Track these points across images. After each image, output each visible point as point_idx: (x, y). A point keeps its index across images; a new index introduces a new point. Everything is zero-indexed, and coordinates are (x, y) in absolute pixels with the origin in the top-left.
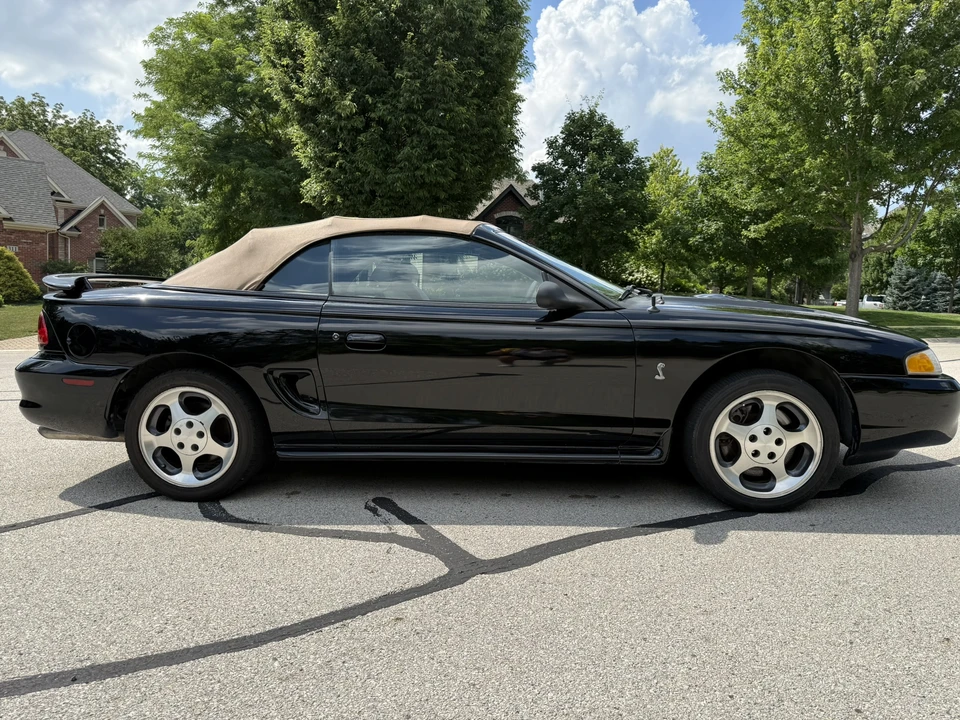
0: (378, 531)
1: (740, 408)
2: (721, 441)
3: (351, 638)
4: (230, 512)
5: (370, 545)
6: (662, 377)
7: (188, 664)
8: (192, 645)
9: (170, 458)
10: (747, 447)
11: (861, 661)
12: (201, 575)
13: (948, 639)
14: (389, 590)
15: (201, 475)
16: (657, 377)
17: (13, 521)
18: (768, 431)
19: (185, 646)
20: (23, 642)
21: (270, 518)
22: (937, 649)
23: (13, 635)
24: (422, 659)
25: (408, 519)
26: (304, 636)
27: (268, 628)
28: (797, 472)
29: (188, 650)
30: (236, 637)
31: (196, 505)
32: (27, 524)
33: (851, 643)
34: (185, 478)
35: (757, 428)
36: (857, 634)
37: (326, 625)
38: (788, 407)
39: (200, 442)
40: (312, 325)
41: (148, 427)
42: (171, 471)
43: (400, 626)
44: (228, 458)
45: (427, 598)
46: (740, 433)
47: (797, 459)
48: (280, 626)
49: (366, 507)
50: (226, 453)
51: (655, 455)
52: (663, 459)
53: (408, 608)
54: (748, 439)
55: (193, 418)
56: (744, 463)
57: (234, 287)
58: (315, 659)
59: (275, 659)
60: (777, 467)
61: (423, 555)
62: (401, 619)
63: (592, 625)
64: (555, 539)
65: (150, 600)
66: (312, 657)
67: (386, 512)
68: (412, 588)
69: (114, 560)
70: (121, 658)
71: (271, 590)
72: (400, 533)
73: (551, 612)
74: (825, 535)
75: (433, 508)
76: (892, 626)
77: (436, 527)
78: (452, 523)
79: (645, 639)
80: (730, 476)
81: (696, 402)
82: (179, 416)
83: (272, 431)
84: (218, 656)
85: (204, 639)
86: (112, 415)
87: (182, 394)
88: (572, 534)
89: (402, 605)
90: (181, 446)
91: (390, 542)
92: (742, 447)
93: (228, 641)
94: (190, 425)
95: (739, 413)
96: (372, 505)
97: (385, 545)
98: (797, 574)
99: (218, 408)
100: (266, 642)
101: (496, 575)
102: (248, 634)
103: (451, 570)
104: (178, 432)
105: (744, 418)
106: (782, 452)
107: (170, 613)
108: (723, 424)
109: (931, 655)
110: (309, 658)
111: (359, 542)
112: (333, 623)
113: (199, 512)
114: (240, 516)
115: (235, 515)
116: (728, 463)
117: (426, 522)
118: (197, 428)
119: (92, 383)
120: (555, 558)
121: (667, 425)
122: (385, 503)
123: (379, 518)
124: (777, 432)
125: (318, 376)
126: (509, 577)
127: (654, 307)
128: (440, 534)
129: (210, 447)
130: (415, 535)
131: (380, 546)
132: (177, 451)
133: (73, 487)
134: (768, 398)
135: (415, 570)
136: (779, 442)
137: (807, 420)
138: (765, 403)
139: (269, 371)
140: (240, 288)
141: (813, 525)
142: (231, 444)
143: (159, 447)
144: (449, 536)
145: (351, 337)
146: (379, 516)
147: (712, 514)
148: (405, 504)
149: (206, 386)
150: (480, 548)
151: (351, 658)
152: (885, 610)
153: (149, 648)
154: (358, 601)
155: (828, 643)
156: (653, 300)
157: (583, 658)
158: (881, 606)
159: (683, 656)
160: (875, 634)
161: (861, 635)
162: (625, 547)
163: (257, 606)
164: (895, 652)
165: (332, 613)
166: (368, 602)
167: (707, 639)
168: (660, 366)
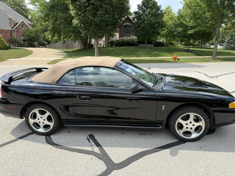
0: (89, 150)
1: (184, 116)
2: (179, 124)
4: (53, 140)
5: (87, 156)
6: (164, 109)
9: (37, 125)
10: (185, 126)
15: (46, 129)
16: (162, 109)
18: (191, 123)
21: (63, 143)
25: (98, 145)
28: (198, 132)
31: (44, 137)
34: (41, 130)
35: (188, 122)
39: (44, 122)
41: (31, 118)
42: (38, 128)
44: (52, 125)
46: (183, 123)
47: (198, 129)
49: (87, 139)
51: (161, 127)
52: (163, 128)
56: (184, 129)
57: (50, 82)
60: (192, 131)
61: (100, 161)
64: (134, 154)
67: (92, 141)
69: (23, 162)
72: (95, 151)
75: (104, 139)
77: (104, 148)
78: (109, 146)
80: (180, 133)
81: (172, 114)
82: (38, 115)
83: (62, 119)
87: (39, 110)
90: (40, 122)
94: (41, 117)
96: (89, 137)
97: (91, 156)
99: (48, 114)
101: (119, 170)
103: (107, 168)
104: (39, 119)
105: (185, 118)
106: (194, 128)
113: (45, 140)
114: (55, 142)
115: (54, 142)
116: (180, 129)
117: (102, 146)
118: (43, 118)
119: (15, 107)
120: (134, 163)
121: (164, 121)
122: (92, 137)
123: (90, 144)
124: (194, 123)
125: (73, 107)
126: (122, 171)
127: (163, 90)
128: (105, 151)
129: (47, 123)
130: (99, 152)
131: (90, 156)
132: (39, 123)
133: (14, 129)
134: (192, 114)
135: (98, 168)
136: (193, 125)
137: (201, 120)
138: (190, 115)
139: (60, 105)
140: (52, 82)
141: (201, 148)
142: (52, 122)
143: (34, 122)
144: (107, 152)
145: (82, 97)
146: (90, 142)
147: (175, 142)
148: (97, 137)
149: (45, 108)
150: (115, 158)
156: (162, 88)
162: (152, 157)
168: (163, 106)
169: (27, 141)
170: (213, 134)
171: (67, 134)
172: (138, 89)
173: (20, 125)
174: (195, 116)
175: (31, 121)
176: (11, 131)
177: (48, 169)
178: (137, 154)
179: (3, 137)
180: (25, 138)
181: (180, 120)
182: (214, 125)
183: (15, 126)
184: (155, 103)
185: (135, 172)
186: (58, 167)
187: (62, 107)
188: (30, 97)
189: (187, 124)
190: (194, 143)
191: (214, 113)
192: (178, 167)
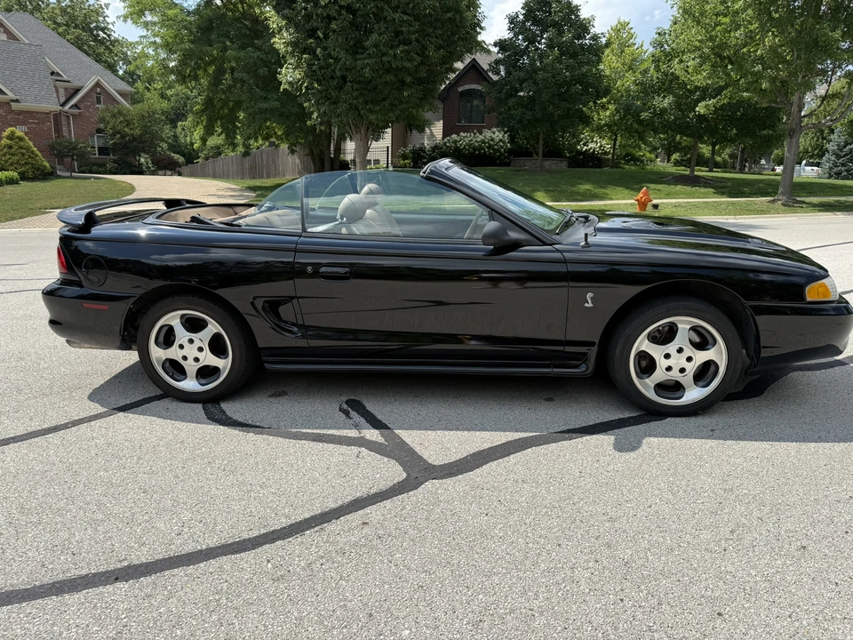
0: (349, 435)
1: (657, 330)
2: (640, 357)
3: (327, 542)
4: (229, 414)
5: (343, 449)
6: (590, 305)
7: (202, 565)
8: (204, 547)
9: (176, 368)
10: (662, 363)
11: (730, 568)
12: (208, 479)
13: (804, 548)
14: (358, 494)
15: (203, 381)
16: (586, 305)
17: (54, 423)
18: (680, 350)
19: (199, 548)
20: (75, 543)
21: (262, 421)
22: (793, 557)
23: (66, 536)
24: (382, 561)
25: (377, 424)
26: (291, 539)
27: (263, 531)
28: (705, 383)
29: (201, 551)
30: (238, 539)
31: (200, 406)
32: (65, 426)
33: (725, 550)
34: (190, 384)
35: (671, 348)
36: (731, 542)
37: (308, 529)
38: (699, 329)
39: (201, 356)
41: (157, 342)
42: (178, 378)
43: (366, 530)
44: (225, 368)
45: (388, 503)
46: (656, 351)
47: (704, 373)
48: (272, 529)
49: (340, 410)
50: (224, 364)
51: (583, 368)
52: (589, 372)
53: (373, 512)
54: (662, 357)
55: (193, 336)
56: (659, 375)
58: (300, 561)
59: (269, 561)
60: (687, 379)
61: (386, 459)
62: (367, 523)
63: (518, 530)
64: (495, 445)
65: (169, 503)
66: (297, 559)
67: (357, 416)
68: (376, 493)
69: (138, 463)
70: (150, 559)
71: (264, 494)
72: (368, 437)
73: (486, 518)
74: (721, 442)
75: (395, 410)
76: (761, 534)
77: (397, 432)
78: (412, 428)
79: (559, 545)
80: (646, 387)
81: (620, 325)
82: (182, 334)
83: (260, 346)
84: (224, 557)
85: (213, 542)
86: (126, 334)
87: (182, 316)
88: (510, 439)
89: (368, 510)
90: (185, 358)
91: (360, 446)
92: (657, 363)
93: (232, 544)
94: (191, 341)
95: (656, 334)
96: (345, 407)
97: (355, 449)
98: (691, 482)
99: (213, 327)
100: (261, 544)
101: (444, 481)
102: (247, 537)
103: (408, 475)
104: (181, 347)
105: (660, 338)
106: (691, 368)
107: (186, 516)
108: (643, 344)
109: (788, 562)
110: (295, 560)
111: (334, 446)
112: (313, 527)
113: (204, 414)
114: (237, 417)
115: (234, 418)
116: (645, 376)
117: (389, 426)
118: (197, 344)
119: (106, 307)
120: (493, 464)
121: (593, 344)
122: (355, 405)
123: (351, 422)
124: (689, 351)
125: (295, 301)
126: (455, 483)
127: (587, 243)
128: (401, 439)
129: (209, 359)
130: (380, 439)
131: (351, 449)
132: (182, 362)
133: (99, 388)
134: (683, 322)
135: (379, 475)
136: (689, 359)
137: (715, 341)
138: (679, 326)
139: (254, 298)
141: (713, 430)
142: (227, 357)
143: (167, 359)
144: (408, 440)
145: (323, 269)
146: (350, 418)
147: (629, 418)
148: (372, 406)
149: (201, 310)
150: (433, 453)
151: (327, 561)
152: (758, 518)
153: (171, 549)
154: (333, 505)
155: (706, 550)
156: (586, 235)
157: (509, 562)
158: (756, 514)
159: (588, 561)
160: (747, 542)
161: (734, 542)
162: (552, 452)
163: (253, 510)
164: (759, 559)
165: (313, 518)
166: (342, 506)
167: (609, 546)
168: (589, 295)
169: (145, 416)
172: (507, 238)
173: (116, 377)
174: (694, 329)
175: (158, 354)
176: (88, 393)
177: (220, 480)
178: (503, 444)
179: (66, 408)
180: (139, 408)
182: (758, 358)
183: (100, 381)
184: (561, 289)
185: (495, 485)
186: (250, 474)
187: (259, 304)
188: (151, 279)
190: (692, 419)
191: (757, 318)
192: (637, 475)
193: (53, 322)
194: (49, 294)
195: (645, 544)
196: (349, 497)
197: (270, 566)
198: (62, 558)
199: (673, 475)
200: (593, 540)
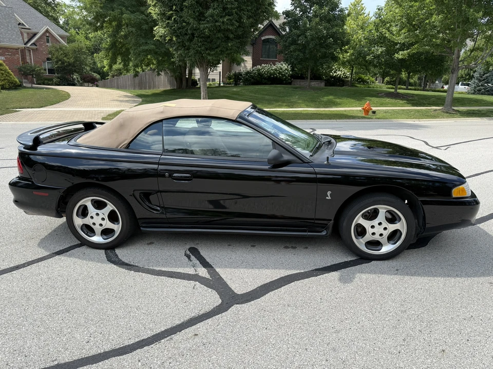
0: (190, 273)
1: (367, 212)
2: (358, 226)
3: (174, 347)
4: (120, 257)
5: (185, 282)
6: (329, 198)
7: (100, 363)
8: (102, 351)
9: (89, 229)
10: (369, 231)
12: (106, 303)
13: (443, 351)
14: (193, 315)
15: (105, 237)
16: (327, 198)
17: (17, 264)
18: (380, 224)
19: (99, 351)
20: (27, 348)
21: (139, 262)
22: (437, 357)
23: (22, 343)
24: (205, 361)
25: (205, 264)
26: (153, 345)
27: (137, 340)
28: (393, 242)
29: (100, 354)
30: (122, 346)
31: (103, 251)
32: (24, 266)
33: (399, 352)
34: (97, 239)
35: (375, 222)
36: (403, 347)
37: (163, 339)
38: (391, 212)
39: (103, 223)
40: (155, 166)
41: (77, 215)
42: (90, 235)
43: (197, 339)
44: (118, 230)
45: (209, 321)
46: (366, 224)
47: (393, 236)
48: (142, 338)
49: (185, 255)
51: (324, 233)
52: (328, 235)
53: (201, 327)
54: (370, 227)
55: (98, 211)
56: (368, 237)
57: (114, 146)
58: (157, 361)
59: (139, 361)
60: (384, 240)
61: (210, 290)
62: (197, 335)
63: (283, 339)
64: (273, 279)
65: (83, 321)
66: (156, 359)
67: (195, 259)
68: (203, 314)
69: (65, 292)
71: (138, 314)
72: (201, 274)
73: (266, 331)
75: (217, 255)
76: (420, 342)
77: (218, 270)
78: (226, 267)
79: (306, 349)
80: (360, 243)
81: (346, 209)
82: (92, 210)
83: (137, 217)
84: (114, 358)
85: (107, 347)
86: (59, 209)
87: (92, 200)
89: (198, 325)
90: (94, 224)
91: (196, 281)
92: (367, 230)
93: (119, 349)
94: (97, 214)
95: (367, 214)
96: (188, 252)
97: (192, 283)
98: (383, 305)
99: (110, 207)
100: (135, 349)
101: (243, 305)
102: (127, 344)
103: (222, 301)
104: (92, 217)
105: (369, 216)
106: (386, 234)
107: (92, 329)
109: (434, 360)
110: (154, 360)
111: (180, 280)
112: (166, 337)
113: (105, 258)
114: (125, 260)
115: (123, 260)
116: (360, 237)
117: (213, 266)
118: (101, 216)
119: (47, 194)
120: (272, 293)
121: (331, 220)
122: (194, 252)
123: (191, 263)
124: (385, 224)
125: (159, 194)
126: (249, 307)
127: (328, 162)
128: (219, 275)
129: (108, 225)
130: (208, 276)
131: (190, 283)
132: (92, 226)
133: (44, 238)
134: (382, 208)
135: (205, 301)
136: (385, 229)
137: (400, 219)
138: (380, 210)
139: (134, 191)
140: (117, 147)
141: (397, 270)
142: (119, 224)
143: (83, 224)
144: (223, 276)
145: (175, 175)
146: (191, 261)
147: (351, 261)
148: (204, 253)
149: (104, 197)
150: (237, 285)
151: (173, 360)
152: (419, 330)
153: (83, 353)
154: (178, 322)
155: (389, 352)
156: (328, 158)
157: (277, 361)
158: (418, 328)
159: (322, 360)
160: (411, 347)
161: (405, 347)
162: (306, 285)
163: (132, 325)
164: (418, 359)
165: (166, 331)
166: (183, 323)
167: (334, 350)
168: (329, 193)
169: (71, 259)
170: (423, 248)
171: (146, 247)
172: (282, 159)
173: (55, 231)
174: (389, 212)
175: (78, 222)
176: (38, 241)
177: (113, 304)
178: (278, 279)
179: (24, 252)
180: (67, 253)
181: (359, 220)
182: (424, 229)
183: (45, 233)
184: (313, 186)
185: (272, 308)
186: (131, 300)
187: (137, 194)
188: (73, 176)
189: (373, 227)
190: (386, 262)
191: (424, 206)
192: (353, 301)
193: (16, 202)
194: (13, 185)
195: (355, 349)
196: (187, 317)
197: (140, 364)
198: (19, 359)
199: (374, 301)
200: (326, 346)
